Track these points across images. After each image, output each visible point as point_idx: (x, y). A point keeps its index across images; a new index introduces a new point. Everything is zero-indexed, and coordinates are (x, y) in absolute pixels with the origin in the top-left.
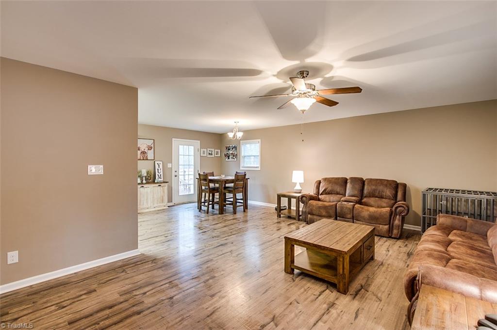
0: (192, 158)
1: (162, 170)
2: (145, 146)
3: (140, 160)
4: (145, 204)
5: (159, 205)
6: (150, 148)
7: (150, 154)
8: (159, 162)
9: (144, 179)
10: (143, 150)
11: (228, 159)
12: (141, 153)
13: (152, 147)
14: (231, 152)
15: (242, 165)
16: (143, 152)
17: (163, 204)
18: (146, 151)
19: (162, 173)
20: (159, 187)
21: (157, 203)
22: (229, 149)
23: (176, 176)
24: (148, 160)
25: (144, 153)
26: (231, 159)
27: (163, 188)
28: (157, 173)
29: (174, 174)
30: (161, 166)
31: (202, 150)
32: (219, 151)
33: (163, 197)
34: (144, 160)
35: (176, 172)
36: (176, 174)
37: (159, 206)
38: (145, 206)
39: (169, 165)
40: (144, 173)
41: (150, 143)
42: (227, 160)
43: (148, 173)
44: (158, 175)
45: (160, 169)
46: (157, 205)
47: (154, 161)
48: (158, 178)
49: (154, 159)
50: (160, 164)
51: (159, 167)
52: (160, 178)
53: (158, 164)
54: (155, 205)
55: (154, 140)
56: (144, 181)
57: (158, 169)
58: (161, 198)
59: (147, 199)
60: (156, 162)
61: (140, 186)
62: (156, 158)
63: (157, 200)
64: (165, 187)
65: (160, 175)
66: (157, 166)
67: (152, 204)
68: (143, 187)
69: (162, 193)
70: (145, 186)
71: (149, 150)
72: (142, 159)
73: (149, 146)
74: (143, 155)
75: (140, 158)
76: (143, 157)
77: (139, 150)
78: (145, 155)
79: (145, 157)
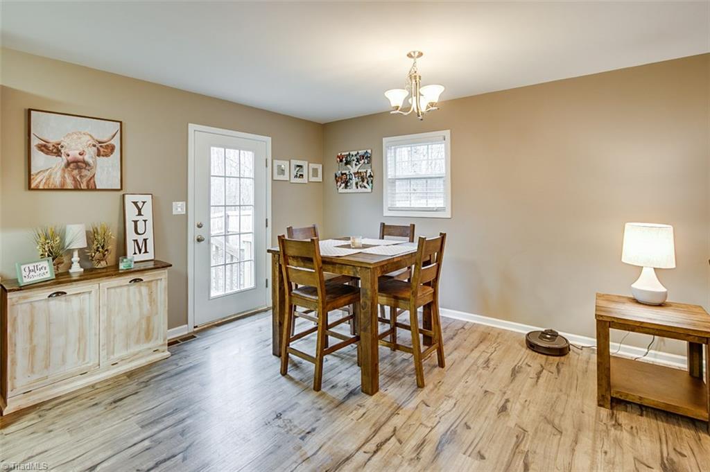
0: (249, 185)
1: (150, 223)
2: (86, 140)
3: (62, 190)
5: (135, 349)
6: (104, 150)
7: (106, 172)
8: (139, 199)
9: (76, 258)
10: (74, 154)
11: (346, 187)
12: (68, 164)
13: (113, 148)
14: (353, 169)
15: (387, 203)
16: (76, 162)
17: (150, 344)
18: (87, 158)
19: (149, 235)
20: (134, 287)
21: (126, 347)
22: (348, 163)
23: (199, 240)
24: (95, 189)
25: (77, 164)
26: (353, 189)
27: (150, 288)
28: (131, 235)
29: (192, 232)
30: (147, 211)
31: (277, 163)
32: (320, 167)
33: (149, 318)
34: (76, 189)
35: (200, 226)
36: (200, 232)
38: (72, 366)
39: (178, 207)
40: (76, 238)
41: (107, 132)
42: (341, 190)
43: (91, 236)
44: (136, 241)
45: (145, 221)
46: (124, 353)
47: (121, 193)
48: (137, 251)
49: (119, 188)
50: (144, 203)
51: (140, 214)
52: (143, 250)
53: (135, 203)
54: (117, 355)
55: (121, 122)
56: (76, 269)
57: (136, 222)
58: (144, 326)
59: (81, 338)
60: (129, 199)
61: (44, 293)
62: (127, 188)
63: (128, 336)
64: (157, 284)
65: (145, 240)
66: (131, 212)
67: (103, 354)
68: (60, 293)
69: (146, 306)
70: (71, 289)
71: (99, 155)
72: (73, 188)
73: (100, 143)
74: (76, 172)
75: (63, 183)
76: (75, 179)
77: (58, 153)
78: (84, 172)
79: (85, 181)
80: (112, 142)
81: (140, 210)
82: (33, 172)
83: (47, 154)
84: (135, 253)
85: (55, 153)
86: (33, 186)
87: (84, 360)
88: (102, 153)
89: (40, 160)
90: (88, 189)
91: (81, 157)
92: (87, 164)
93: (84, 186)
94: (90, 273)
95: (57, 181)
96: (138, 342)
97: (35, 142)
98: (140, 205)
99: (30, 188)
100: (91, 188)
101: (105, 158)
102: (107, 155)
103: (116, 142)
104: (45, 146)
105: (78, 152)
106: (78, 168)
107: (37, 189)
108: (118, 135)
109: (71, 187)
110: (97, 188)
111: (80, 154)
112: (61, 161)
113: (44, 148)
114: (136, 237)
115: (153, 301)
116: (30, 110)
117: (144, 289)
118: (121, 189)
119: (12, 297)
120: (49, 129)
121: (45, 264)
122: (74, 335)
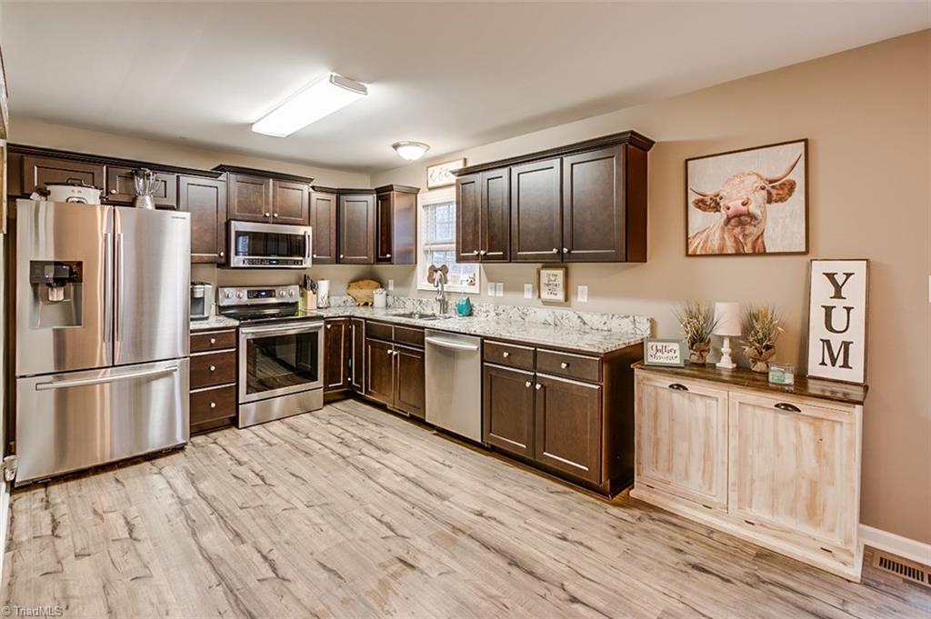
1: (858, 314)
2: (752, 182)
3: (721, 255)
4: (696, 476)
5: (789, 523)
6: (778, 191)
7: (782, 226)
8: (840, 268)
9: (726, 349)
10: (736, 205)
12: (728, 220)
13: (791, 186)
16: (738, 216)
17: (816, 533)
18: (753, 208)
19: (856, 335)
20: (785, 417)
21: (773, 509)
24: (764, 254)
25: (741, 219)
27: (817, 431)
28: (817, 331)
30: (855, 292)
33: (814, 485)
34: (738, 254)
37: (782, 533)
38: (695, 489)
40: (726, 323)
41: (780, 163)
43: (750, 325)
44: (827, 343)
45: (849, 309)
46: (766, 516)
47: (807, 258)
48: (827, 360)
49: (804, 250)
50: (848, 275)
51: (838, 295)
52: (840, 361)
53: (831, 276)
55: (806, 141)
56: (726, 363)
57: (828, 310)
58: (804, 491)
59: (707, 457)
60: (819, 268)
61: (665, 382)
62: (822, 242)
63: (774, 492)
64: (833, 428)
65: (846, 345)
66: (821, 292)
67: (733, 496)
68: (679, 387)
69: (810, 461)
70: (694, 386)
71: (769, 201)
72: (734, 252)
73: (771, 182)
74: (738, 230)
75: (722, 247)
76: (736, 240)
77: (717, 208)
78: (749, 229)
79: (750, 242)
80: (791, 177)
81: (838, 288)
82: (690, 235)
83: (704, 210)
84: (823, 363)
85: (714, 208)
86: (690, 252)
87: (710, 488)
88: (774, 197)
89: (698, 219)
90: (754, 254)
91: (744, 209)
92: (752, 217)
93: (748, 249)
94: (746, 376)
95: (714, 245)
96: (794, 512)
97: (692, 198)
98: (840, 279)
99: (688, 255)
100: (759, 252)
101: (780, 204)
102: (782, 200)
103: (798, 176)
104: (702, 201)
105: (740, 201)
106: (741, 224)
107: (695, 255)
108: (802, 163)
109: (731, 250)
110: (767, 251)
111: (744, 204)
112: (719, 218)
113: (701, 204)
114: (828, 335)
115: (821, 455)
116: (687, 161)
117: (805, 428)
118: (807, 252)
119: (639, 373)
120: (707, 178)
121: (676, 346)
122: (698, 449)
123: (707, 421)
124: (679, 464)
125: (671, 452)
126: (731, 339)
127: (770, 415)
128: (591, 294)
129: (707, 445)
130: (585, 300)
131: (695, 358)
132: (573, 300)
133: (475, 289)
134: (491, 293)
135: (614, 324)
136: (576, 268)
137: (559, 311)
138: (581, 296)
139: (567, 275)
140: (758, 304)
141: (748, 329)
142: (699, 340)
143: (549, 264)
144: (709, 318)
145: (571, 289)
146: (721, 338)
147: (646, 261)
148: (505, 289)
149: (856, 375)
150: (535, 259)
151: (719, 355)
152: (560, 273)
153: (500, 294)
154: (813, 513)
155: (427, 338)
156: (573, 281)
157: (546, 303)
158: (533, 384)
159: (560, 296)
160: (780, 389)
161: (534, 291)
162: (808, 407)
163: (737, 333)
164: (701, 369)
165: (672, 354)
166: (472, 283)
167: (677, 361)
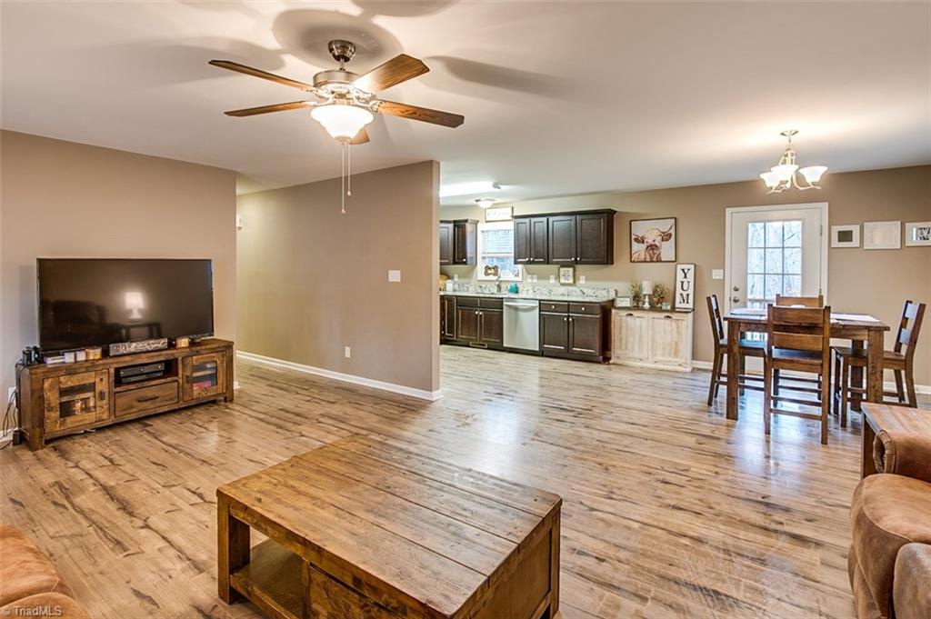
1: (691, 284)
2: (656, 232)
3: (645, 262)
4: (636, 349)
5: (670, 359)
6: (666, 237)
7: (667, 250)
8: (686, 267)
9: (647, 300)
10: (650, 241)
12: (648, 247)
13: (671, 235)
16: (651, 246)
17: (676, 360)
18: (657, 243)
19: (691, 291)
20: (668, 321)
21: (663, 355)
23: (735, 301)
24: (661, 261)
25: (652, 247)
27: (678, 325)
28: (679, 291)
29: (729, 293)
30: (691, 275)
34: (652, 261)
35: (736, 290)
36: (735, 294)
37: (667, 363)
38: (636, 354)
39: (717, 274)
40: (647, 289)
41: (667, 225)
43: (655, 288)
44: (682, 295)
45: (688, 282)
46: (661, 358)
47: (675, 263)
48: (682, 301)
49: (674, 259)
50: (689, 270)
51: (685, 277)
52: (686, 301)
53: (683, 270)
54: (658, 358)
55: (675, 218)
56: (647, 305)
57: (682, 282)
58: (674, 346)
59: (641, 341)
60: (680, 267)
61: (624, 313)
62: (681, 258)
63: (664, 349)
64: (683, 322)
65: (688, 295)
66: (680, 276)
67: (650, 353)
68: (631, 315)
69: (675, 335)
70: (636, 314)
71: (663, 240)
72: (650, 260)
73: (663, 233)
74: (651, 251)
75: (645, 258)
76: (650, 256)
77: (643, 242)
78: (655, 251)
79: (655, 256)
81: (685, 274)
83: (638, 243)
84: (680, 302)
85: (641, 242)
87: (641, 352)
88: (665, 239)
89: (636, 246)
90: (657, 261)
91: (653, 243)
92: (656, 246)
93: (655, 259)
94: (653, 308)
95: (642, 258)
96: (670, 355)
97: (633, 237)
98: (686, 271)
99: (631, 261)
100: (659, 261)
102: (667, 240)
103: (673, 232)
105: (652, 240)
106: (652, 249)
107: (634, 262)
108: (674, 228)
109: (648, 260)
112: (644, 246)
113: (636, 240)
114: (682, 292)
115: (679, 333)
116: (631, 221)
117: (674, 323)
118: (675, 261)
119: (613, 310)
120: (639, 229)
121: (628, 299)
122: (637, 338)
123: (641, 327)
124: (629, 347)
125: (627, 342)
126: (649, 295)
127: (663, 321)
128: (586, 279)
129: (640, 336)
130: (584, 282)
131: (635, 304)
132: (577, 283)
133: (520, 279)
134: (529, 280)
135: (598, 293)
136: (579, 267)
137: (570, 288)
138: (582, 281)
139: (574, 270)
140: (659, 282)
141: (655, 291)
142: (637, 298)
143: (564, 265)
144: (640, 288)
145: (577, 277)
146: (645, 295)
147: (612, 263)
148: (538, 278)
149: (690, 306)
150: (557, 263)
151: (644, 303)
152: (571, 270)
153: (535, 281)
154: (676, 354)
155: (505, 303)
156: (577, 273)
157: (562, 285)
158: (568, 319)
159: (571, 281)
160: (667, 311)
161: (556, 279)
162: (675, 316)
163: (651, 293)
164: (637, 308)
165: (627, 303)
166: (517, 276)
167: (629, 305)
